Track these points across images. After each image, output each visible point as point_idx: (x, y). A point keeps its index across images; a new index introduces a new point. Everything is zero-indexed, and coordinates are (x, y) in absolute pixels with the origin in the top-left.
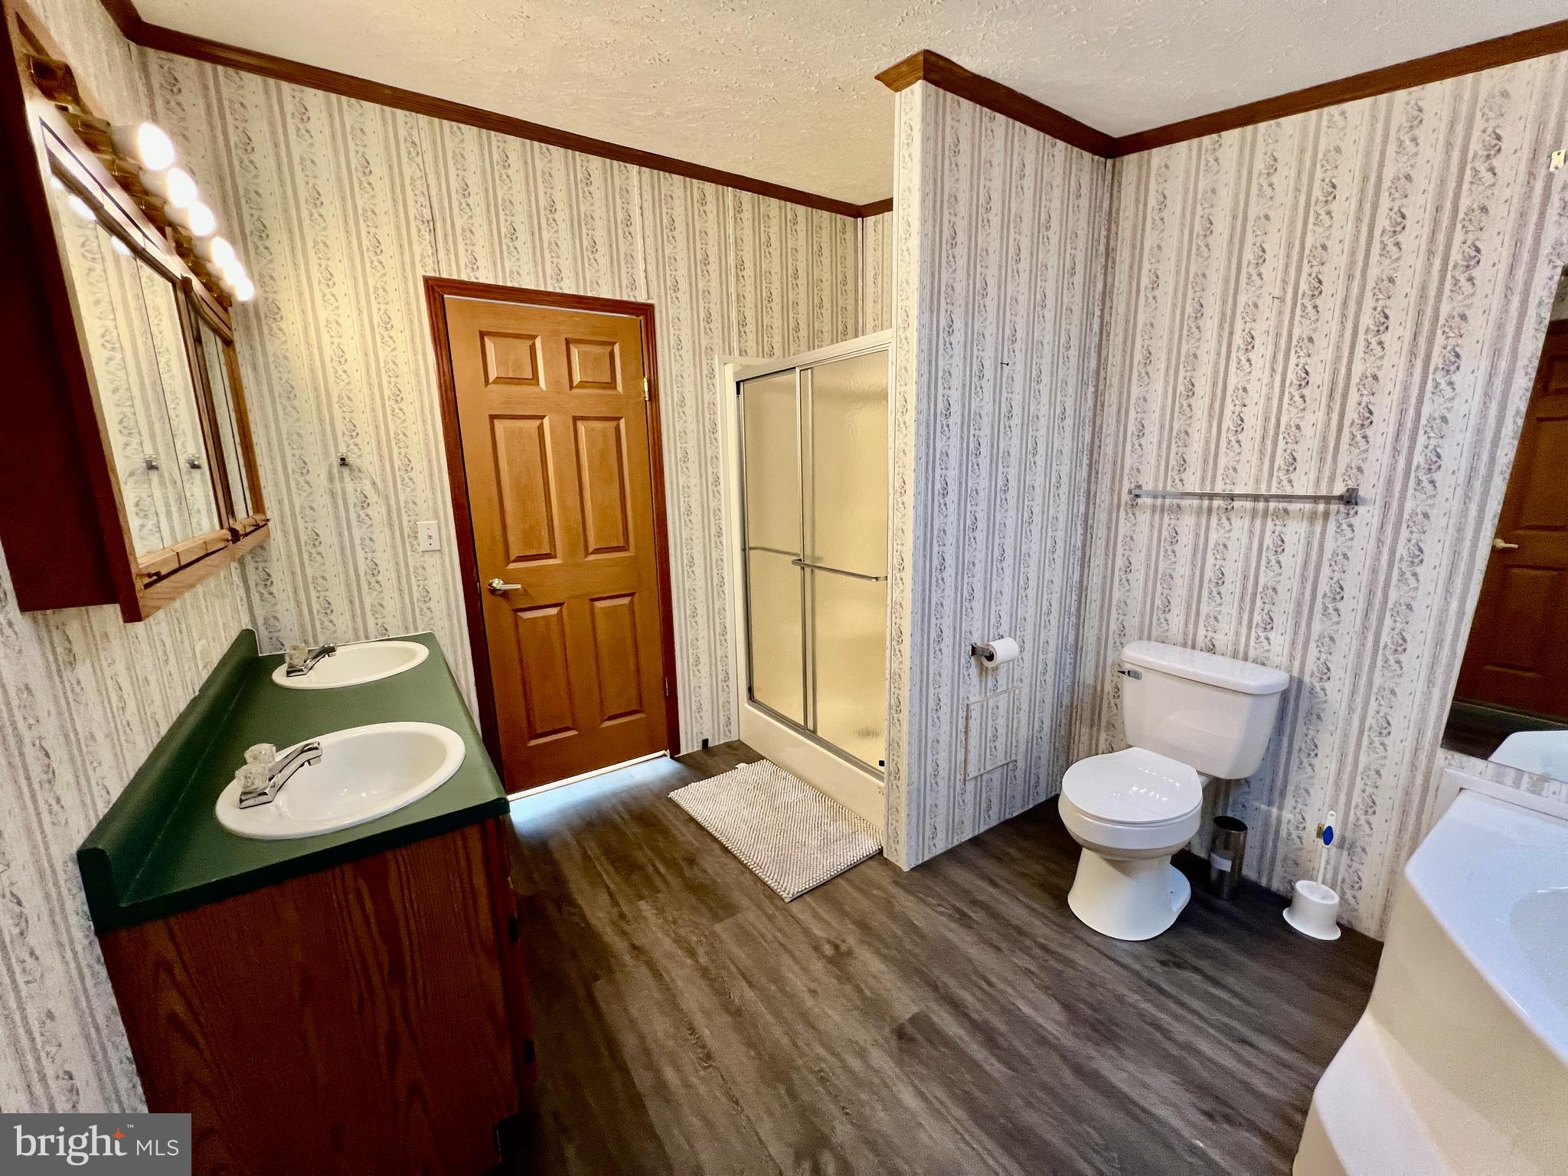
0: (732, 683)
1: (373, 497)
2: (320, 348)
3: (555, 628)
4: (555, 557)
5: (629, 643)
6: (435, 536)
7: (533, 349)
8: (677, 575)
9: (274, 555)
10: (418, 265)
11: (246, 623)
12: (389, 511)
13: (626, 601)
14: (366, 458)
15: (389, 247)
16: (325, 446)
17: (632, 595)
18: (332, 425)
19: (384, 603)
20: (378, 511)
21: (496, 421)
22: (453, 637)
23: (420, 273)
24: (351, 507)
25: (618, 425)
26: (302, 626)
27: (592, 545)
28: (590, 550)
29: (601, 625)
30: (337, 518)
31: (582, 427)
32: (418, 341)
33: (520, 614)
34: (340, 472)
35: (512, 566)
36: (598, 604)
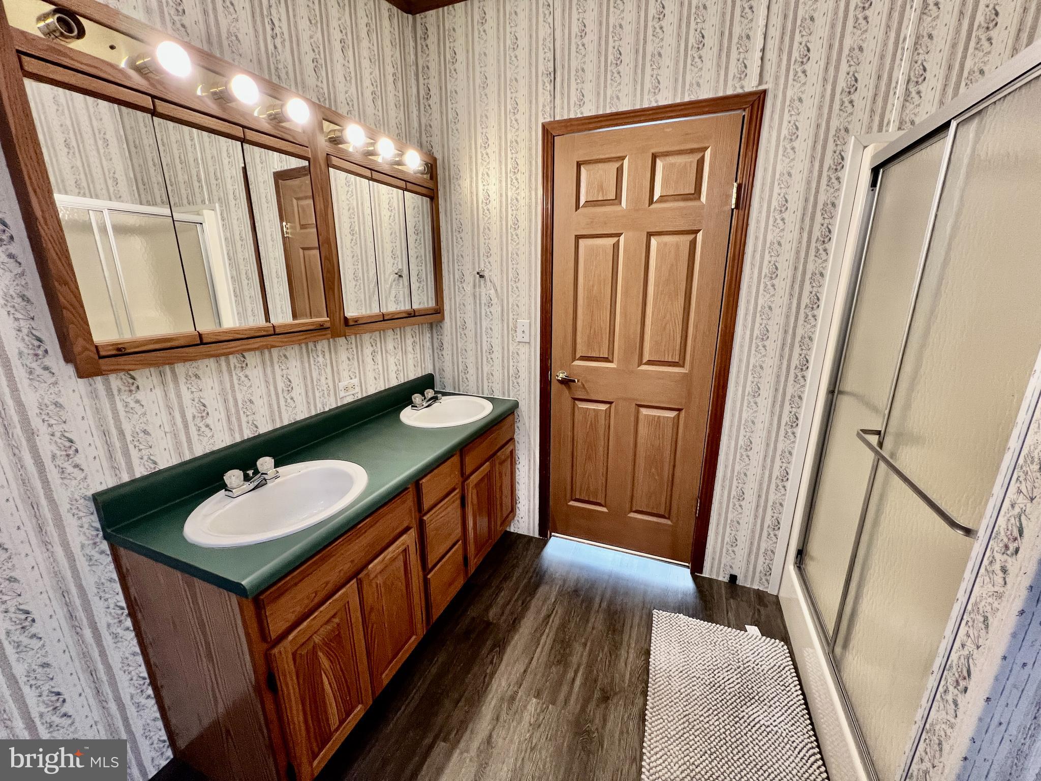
0: (783, 533)
1: (495, 301)
2: (477, 195)
3: (602, 421)
4: (612, 362)
5: (667, 453)
6: (527, 332)
7: (620, 171)
8: (734, 402)
9: (446, 333)
10: (540, 114)
11: (429, 370)
12: (502, 310)
13: (672, 414)
14: (493, 273)
15: (523, 107)
16: (474, 264)
17: (679, 410)
18: (478, 249)
19: (494, 373)
20: (496, 309)
21: (581, 241)
22: (529, 407)
23: (541, 120)
24: (483, 305)
25: (695, 239)
26: (454, 378)
27: (646, 358)
28: (644, 361)
29: (643, 430)
30: (475, 312)
31: (654, 241)
32: (533, 180)
33: (576, 402)
34: (480, 282)
35: (577, 363)
36: (644, 411)
